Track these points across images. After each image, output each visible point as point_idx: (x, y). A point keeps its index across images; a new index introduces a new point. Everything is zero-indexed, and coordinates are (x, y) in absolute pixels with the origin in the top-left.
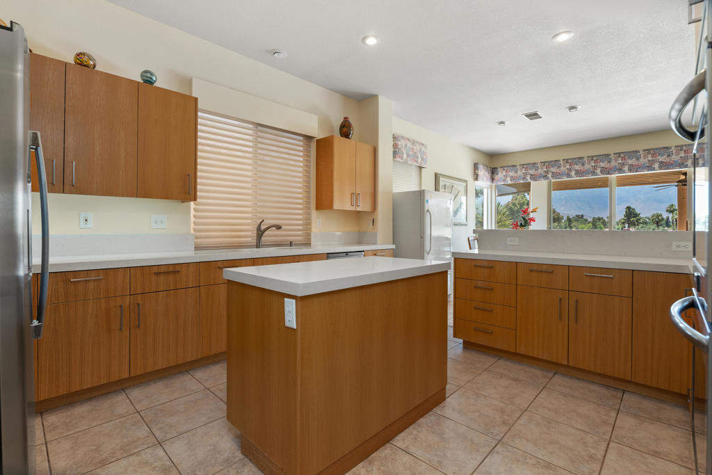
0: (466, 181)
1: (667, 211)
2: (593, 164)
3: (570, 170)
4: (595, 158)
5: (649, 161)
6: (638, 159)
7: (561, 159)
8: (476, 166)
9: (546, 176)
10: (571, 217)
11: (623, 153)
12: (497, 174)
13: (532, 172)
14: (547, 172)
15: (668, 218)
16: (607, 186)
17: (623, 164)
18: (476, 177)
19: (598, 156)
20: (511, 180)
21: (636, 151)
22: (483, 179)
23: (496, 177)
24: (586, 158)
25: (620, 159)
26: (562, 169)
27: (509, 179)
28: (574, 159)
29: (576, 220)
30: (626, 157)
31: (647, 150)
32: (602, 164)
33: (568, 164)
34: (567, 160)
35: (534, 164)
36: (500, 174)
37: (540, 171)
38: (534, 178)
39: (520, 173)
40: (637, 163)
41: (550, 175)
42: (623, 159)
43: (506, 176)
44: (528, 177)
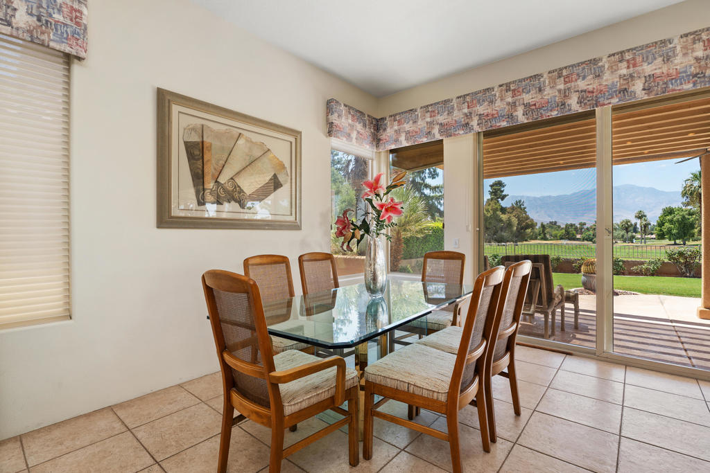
0: (296, 134)
1: (636, 217)
2: (562, 87)
3: (513, 105)
4: (565, 72)
5: (697, 59)
6: (667, 59)
7: (495, 84)
8: (330, 106)
9: (468, 124)
10: (545, 224)
11: (628, 50)
12: (385, 130)
13: (441, 118)
14: (468, 116)
15: (636, 224)
16: (592, 165)
17: (631, 76)
18: (331, 130)
19: (573, 66)
20: (407, 139)
21: (663, 42)
22: (349, 136)
23: (384, 136)
24: (545, 76)
25: (624, 64)
26: (499, 104)
27: (403, 138)
28: (520, 81)
29: (550, 227)
30: (639, 59)
31: (691, 34)
32: (582, 84)
33: (510, 93)
34: (508, 85)
35: (446, 102)
36: (388, 130)
37: (458, 115)
38: (447, 130)
39: (421, 124)
40: (665, 70)
41: (474, 123)
42: (632, 63)
43: (398, 132)
44: (436, 131)
